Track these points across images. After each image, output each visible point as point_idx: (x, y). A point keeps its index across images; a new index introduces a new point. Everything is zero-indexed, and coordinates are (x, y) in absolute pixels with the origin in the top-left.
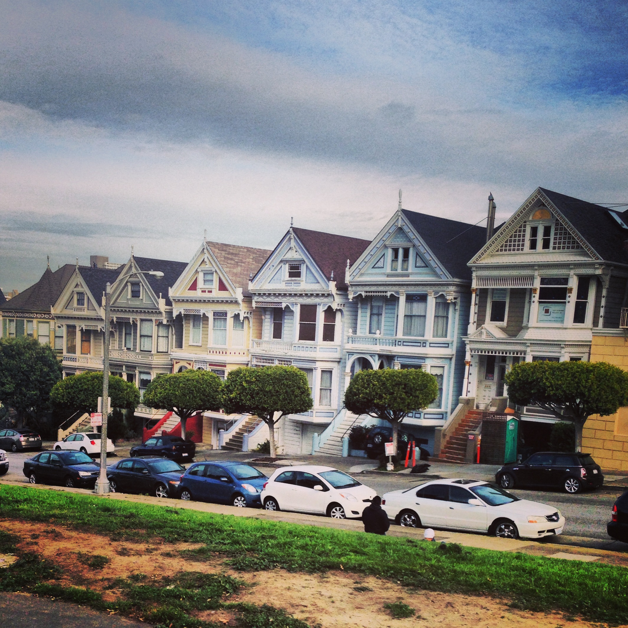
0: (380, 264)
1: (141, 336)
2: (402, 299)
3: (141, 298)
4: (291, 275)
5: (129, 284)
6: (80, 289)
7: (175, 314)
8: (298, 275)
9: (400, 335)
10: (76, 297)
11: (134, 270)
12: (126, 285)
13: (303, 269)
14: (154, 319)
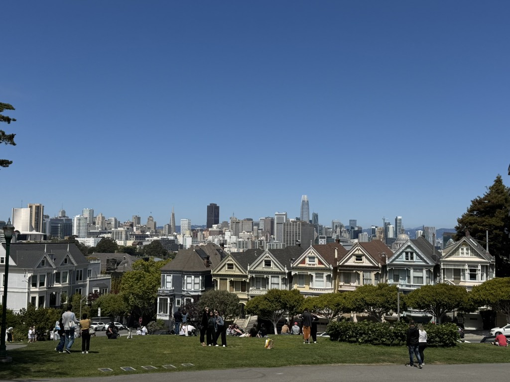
0: (401, 257)
1: (271, 283)
2: (412, 271)
3: (271, 267)
4: (357, 260)
5: (264, 261)
6: (231, 262)
7: (293, 273)
8: (361, 260)
9: (412, 284)
10: (227, 266)
11: (267, 255)
12: (262, 261)
13: (364, 258)
14: (280, 276)
